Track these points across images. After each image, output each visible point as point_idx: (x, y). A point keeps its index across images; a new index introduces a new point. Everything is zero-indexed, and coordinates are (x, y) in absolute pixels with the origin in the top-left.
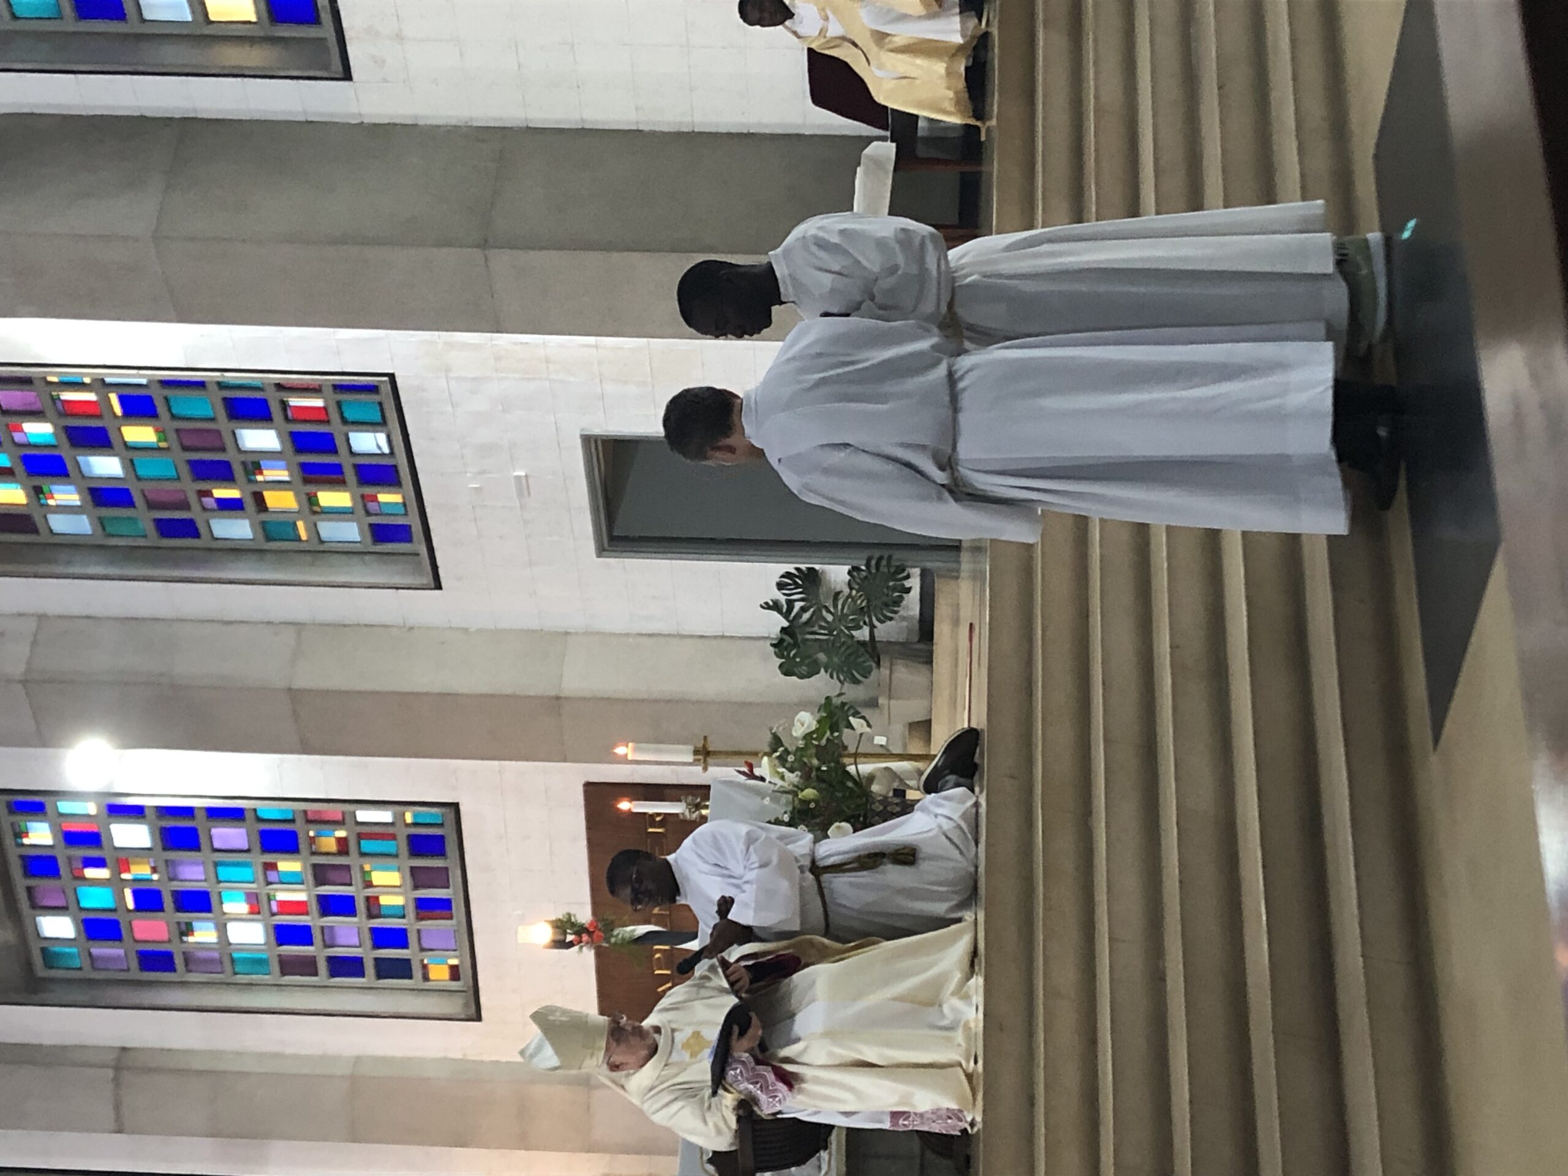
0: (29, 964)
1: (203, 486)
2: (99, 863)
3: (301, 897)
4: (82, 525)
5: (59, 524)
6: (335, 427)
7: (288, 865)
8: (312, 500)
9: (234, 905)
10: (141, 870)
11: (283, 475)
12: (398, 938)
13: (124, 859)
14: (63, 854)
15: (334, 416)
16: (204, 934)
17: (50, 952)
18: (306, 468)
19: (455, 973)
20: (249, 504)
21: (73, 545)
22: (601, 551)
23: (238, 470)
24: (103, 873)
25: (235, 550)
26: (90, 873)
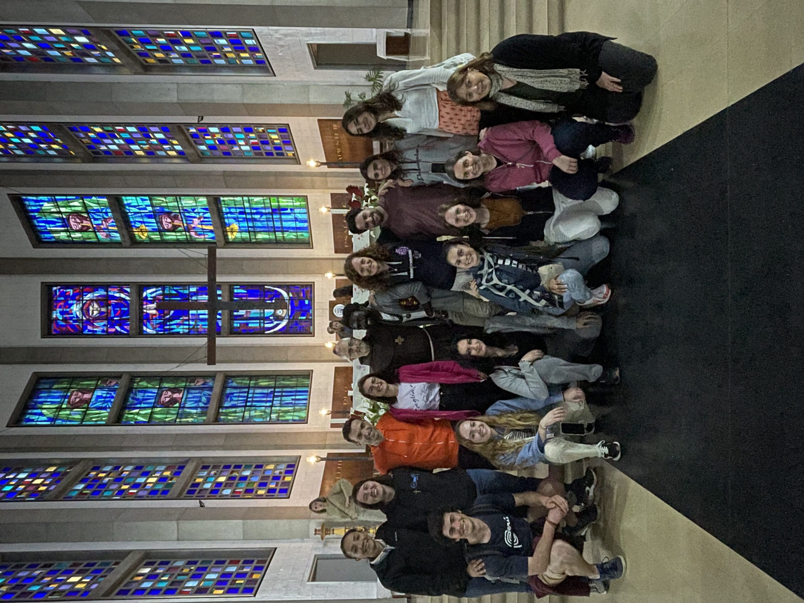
0: (199, 156)
1: (210, 52)
2: (208, 135)
3: (256, 141)
4: (181, 61)
5: (175, 61)
6: (240, 38)
7: (252, 135)
8: (239, 55)
9: (241, 142)
10: (218, 136)
11: (230, 49)
12: (280, 148)
13: (213, 135)
14: (199, 133)
15: (239, 36)
16: (236, 148)
17: (203, 152)
18: (235, 48)
19: (294, 155)
20: (223, 56)
21: (180, 66)
22: (315, 68)
23: (218, 49)
24: (210, 137)
25: (222, 67)
26: (206, 137)
